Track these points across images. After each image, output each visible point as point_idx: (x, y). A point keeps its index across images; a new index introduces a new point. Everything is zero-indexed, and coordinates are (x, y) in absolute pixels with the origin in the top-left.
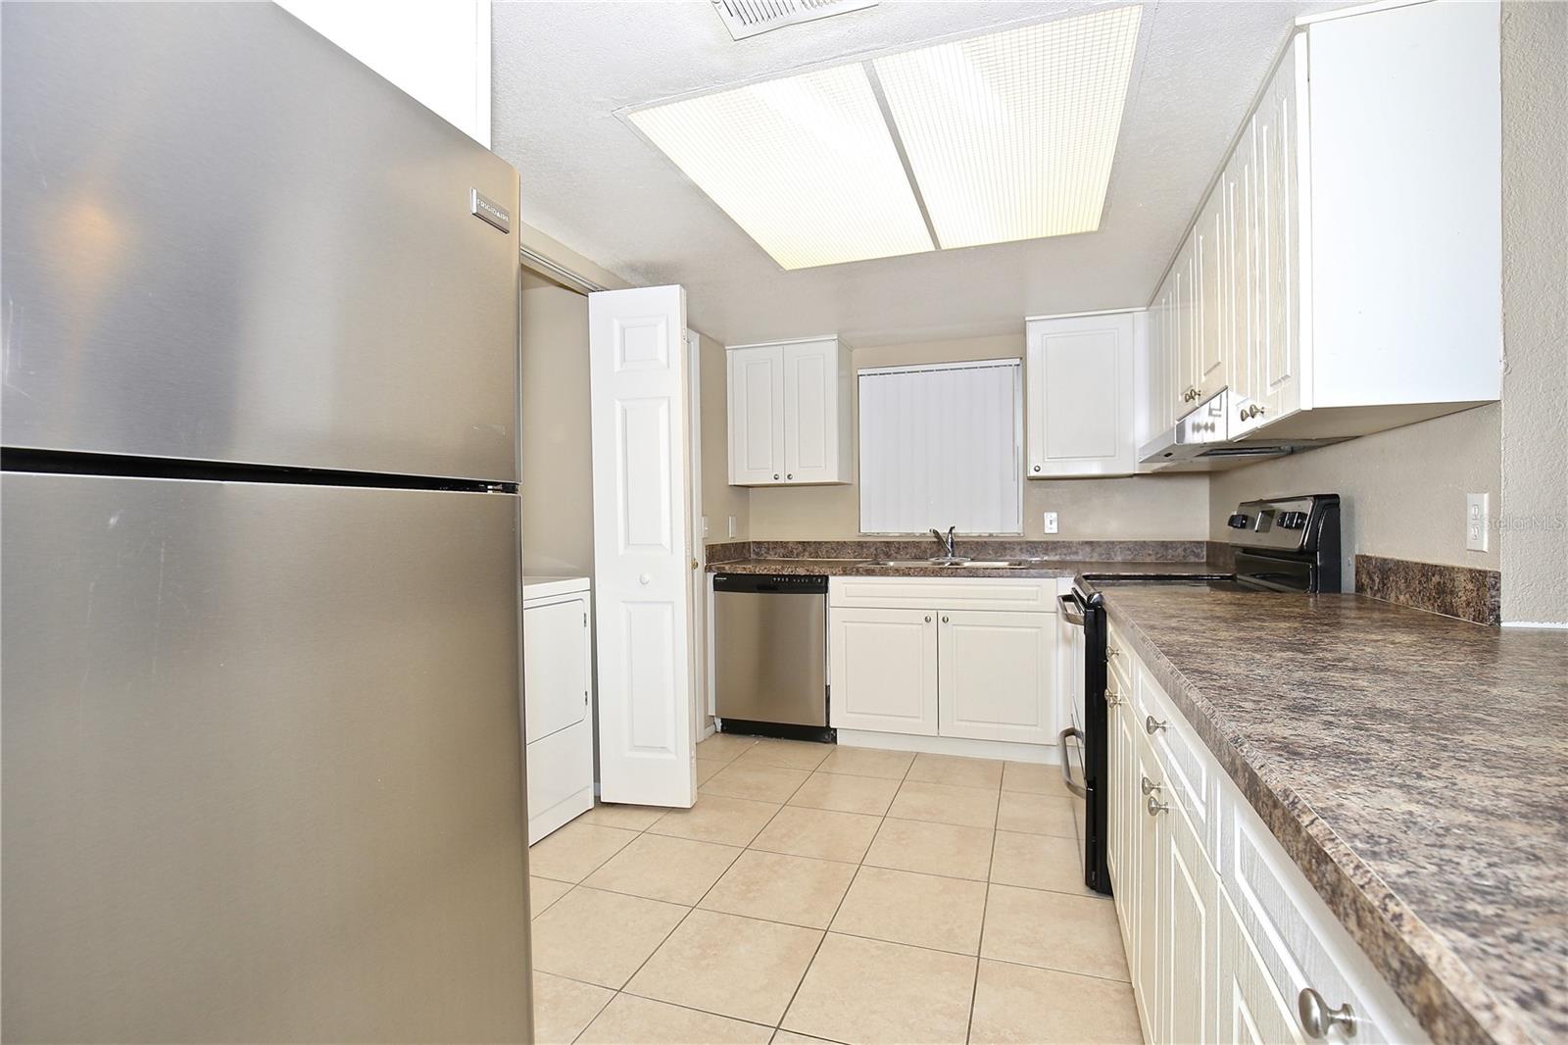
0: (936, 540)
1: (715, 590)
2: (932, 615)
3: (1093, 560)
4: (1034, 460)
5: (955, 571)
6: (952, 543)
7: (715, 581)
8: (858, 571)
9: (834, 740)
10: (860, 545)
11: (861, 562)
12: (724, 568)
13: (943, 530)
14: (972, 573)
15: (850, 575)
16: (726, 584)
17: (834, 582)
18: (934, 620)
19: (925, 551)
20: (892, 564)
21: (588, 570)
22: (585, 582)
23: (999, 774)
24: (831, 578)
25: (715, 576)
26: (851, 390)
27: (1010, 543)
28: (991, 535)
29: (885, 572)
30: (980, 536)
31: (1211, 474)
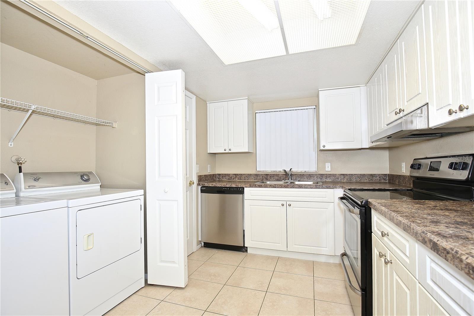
0: (284, 173)
1: (201, 192)
2: (284, 203)
3: (345, 181)
4: (322, 143)
5: (293, 186)
6: (291, 175)
7: (201, 189)
8: (255, 185)
9: (247, 251)
10: (257, 175)
11: (257, 182)
12: (205, 184)
13: (288, 170)
14: (300, 187)
15: (253, 187)
16: (205, 190)
17: (246, 190)
18: (285, 205)
19: (281, 178)
20: (268, 182)
21: (143, 187)
22: (142, 192)
23: (311, 266)
24: (245, 189)
25: (201, 187)
26: (253, 118)
27: (312, 174)
28: (305, 172)
29: (266, 186)
30: (301, 172)
31: (389, 148)
